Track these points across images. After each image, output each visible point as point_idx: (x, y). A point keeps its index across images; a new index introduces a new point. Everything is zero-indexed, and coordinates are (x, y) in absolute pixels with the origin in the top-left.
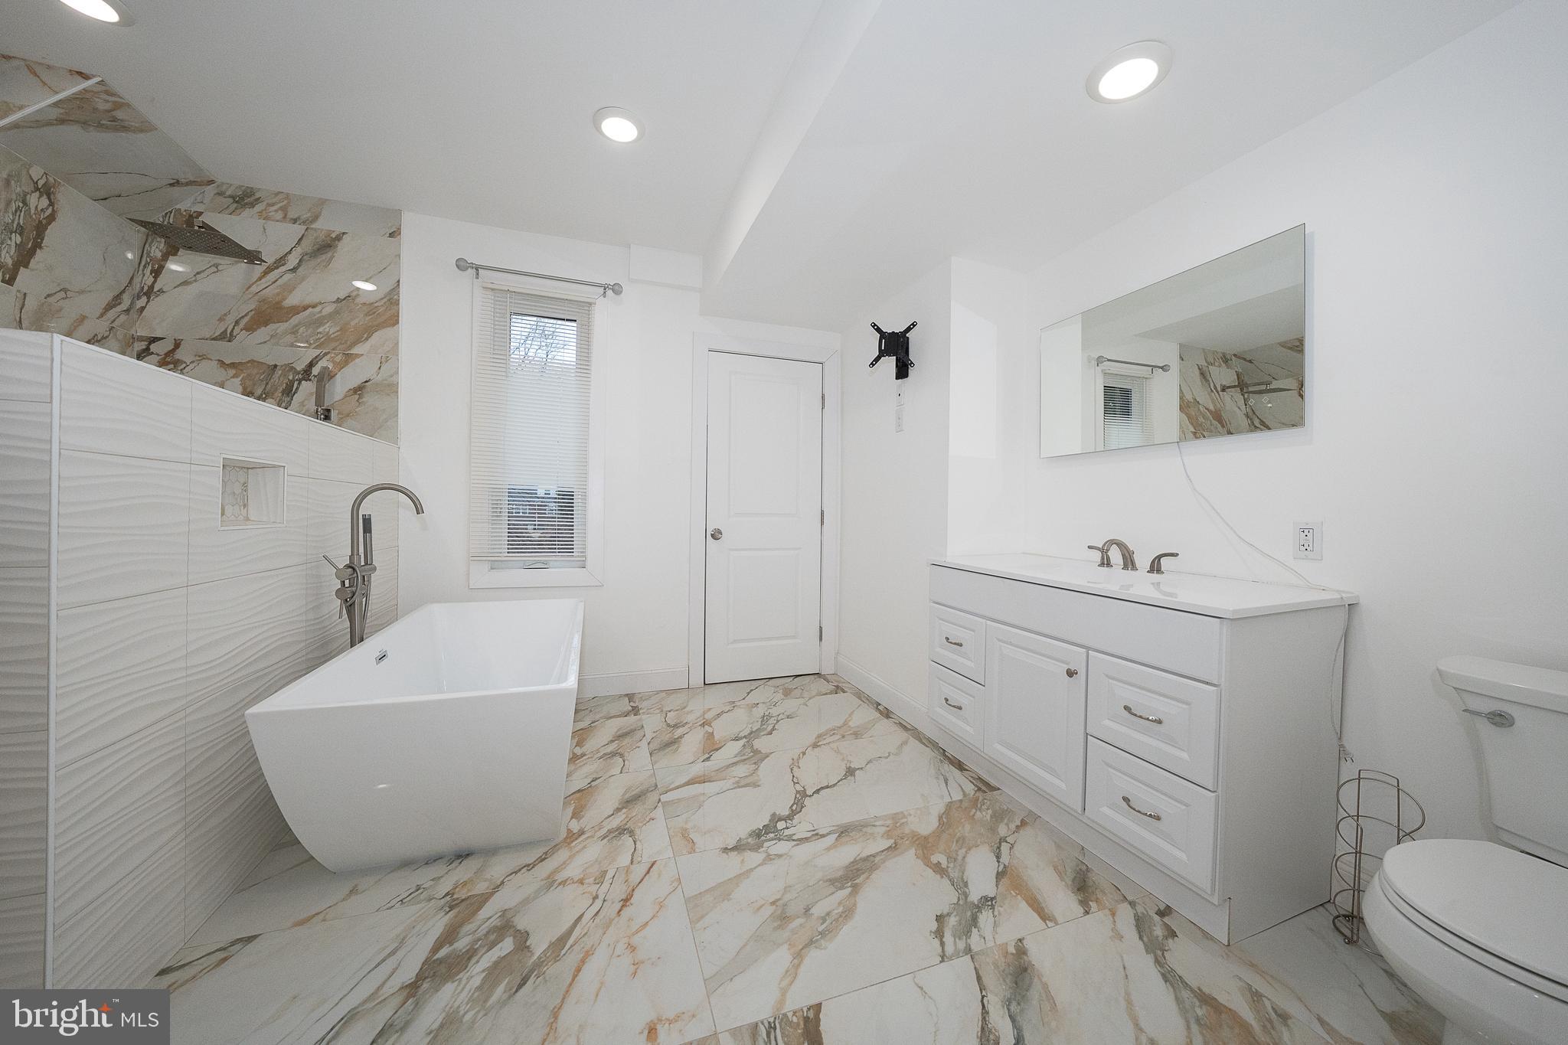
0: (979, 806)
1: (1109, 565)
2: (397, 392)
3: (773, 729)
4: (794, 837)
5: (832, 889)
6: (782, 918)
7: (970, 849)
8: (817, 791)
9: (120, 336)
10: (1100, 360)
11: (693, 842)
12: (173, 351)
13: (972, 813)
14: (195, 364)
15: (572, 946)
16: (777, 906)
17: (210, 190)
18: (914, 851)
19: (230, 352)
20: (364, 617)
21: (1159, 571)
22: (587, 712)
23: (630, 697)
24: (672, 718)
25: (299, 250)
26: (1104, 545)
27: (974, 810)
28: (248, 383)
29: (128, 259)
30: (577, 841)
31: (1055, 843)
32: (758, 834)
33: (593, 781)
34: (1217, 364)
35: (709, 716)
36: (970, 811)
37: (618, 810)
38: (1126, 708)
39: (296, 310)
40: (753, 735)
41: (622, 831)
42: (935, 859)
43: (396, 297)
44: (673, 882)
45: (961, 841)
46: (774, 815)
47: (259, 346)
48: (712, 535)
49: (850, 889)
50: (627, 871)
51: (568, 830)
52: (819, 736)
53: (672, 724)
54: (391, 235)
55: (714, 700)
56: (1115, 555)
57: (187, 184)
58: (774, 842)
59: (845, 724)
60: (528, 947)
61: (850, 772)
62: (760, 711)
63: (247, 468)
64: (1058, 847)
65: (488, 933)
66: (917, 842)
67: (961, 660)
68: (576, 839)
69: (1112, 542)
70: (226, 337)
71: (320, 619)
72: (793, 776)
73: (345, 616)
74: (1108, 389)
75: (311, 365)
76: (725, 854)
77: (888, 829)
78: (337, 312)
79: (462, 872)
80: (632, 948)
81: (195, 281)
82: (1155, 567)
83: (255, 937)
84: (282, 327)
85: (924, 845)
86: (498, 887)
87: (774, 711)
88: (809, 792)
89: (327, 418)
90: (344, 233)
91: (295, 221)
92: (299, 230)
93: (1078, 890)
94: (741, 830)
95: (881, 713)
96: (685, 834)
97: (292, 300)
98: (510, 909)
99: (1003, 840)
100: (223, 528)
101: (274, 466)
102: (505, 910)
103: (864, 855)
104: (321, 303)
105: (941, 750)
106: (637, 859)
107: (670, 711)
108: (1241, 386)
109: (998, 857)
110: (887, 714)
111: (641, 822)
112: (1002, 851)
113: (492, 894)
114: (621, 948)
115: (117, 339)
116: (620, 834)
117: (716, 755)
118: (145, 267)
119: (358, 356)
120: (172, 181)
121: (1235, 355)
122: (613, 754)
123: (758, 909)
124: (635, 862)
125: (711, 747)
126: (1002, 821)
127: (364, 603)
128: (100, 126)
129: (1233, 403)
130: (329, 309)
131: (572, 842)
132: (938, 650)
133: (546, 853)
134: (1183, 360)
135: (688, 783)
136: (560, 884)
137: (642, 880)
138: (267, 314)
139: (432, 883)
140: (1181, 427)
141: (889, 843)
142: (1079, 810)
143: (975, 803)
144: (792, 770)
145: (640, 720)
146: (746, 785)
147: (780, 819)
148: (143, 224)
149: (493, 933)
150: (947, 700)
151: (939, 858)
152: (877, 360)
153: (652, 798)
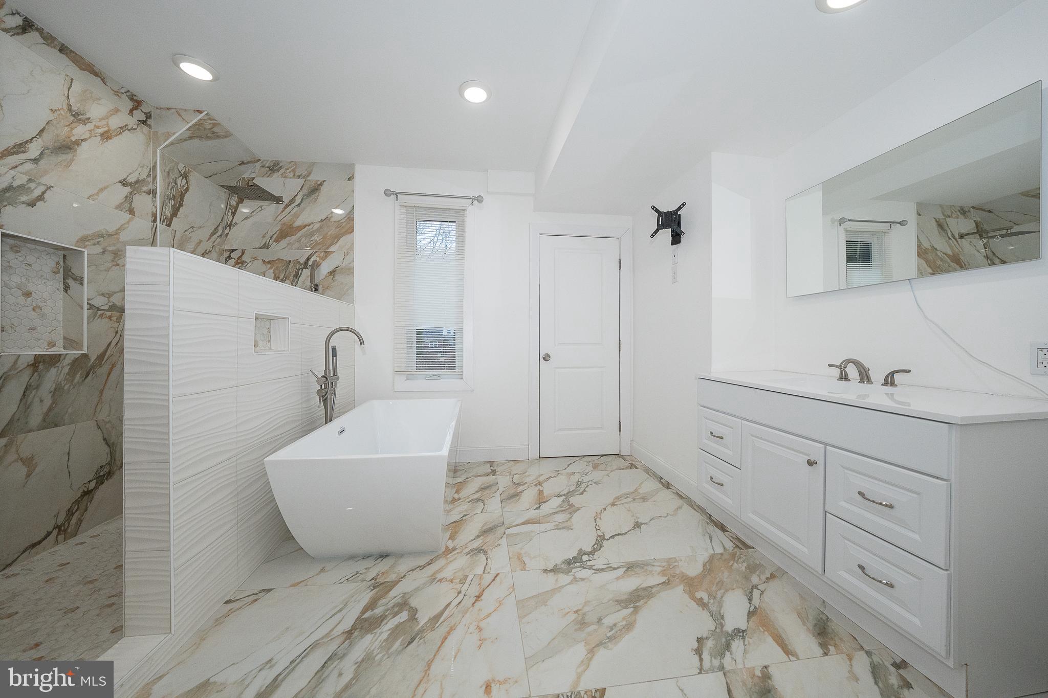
0: (736, 559)
1: (847, 379)
2: (353, 273)
3: (584, 491)
4: (594, 568)
5: (619, 607)
6: (582, 623)
7: (727, 591)
8: (612, 537)
9: (217, 250)
10: (842, 221)
11: (524, 563)
12: (241, 256)
13: (730, 564)
14: (250, 263)
15: (442, 622)
16: (578, 614)
17: (258, 164)
18: (683, 588)
19: (267, 255)
20: (332, 408)
21: (893, 384)
22: (464, 472)
23: (491, 463)
24: (516, 479)
25: (301, 193)
26: (842, 363)
27: (732, 562)
28: (277, 272)
29: (221, 206)
30: (452, 554)
31: (800, 594)
32: (569, 562)
33: (463, 516)
34: (954, 216)
35: (541, 479)
36: (729, 563)
37: (478, 537)
38: (860, 493)
39: (300, 228)
40: (569, 494)
41: (480, 550)
42: (699, 595)
43: (352, 216)
44: (509, 588)
45: (721, 584)
46: (580, 550)
47: (283, 251)
48: (544, 358)
49: (632, 609)
50: (480, 578)
51: (447, 546)
52: (618, 498)
53: (517, 482)
54: (349, 179)
55: (546, 469)
56: (852, 371)
57: (248, 163)
58: (580, 569)
59: (636, 491)
60: (416, 619)
61: (638, 525)
62: (576, 478)
63: (270, 319)
64: (801, 597)
65: (394, 606)
66: (686, 581)
67: (722, 449)
68: (451, 553)
69: (849, 361)
70: (266, 246)
71: (310, 408)
72: (596, 525)
73: (322, 404)
74: (850, 244)
75: (308, 259)
76: (545, 574)
77: (663, 569)
78: (321, 227)
79: (383, 566)
80: (480, 629)
81: (251, 216)
82: (889, 380)
83: (271, 590)
84: (294, 238)
85: (691, 585)
86: (402, 578)
87: (586, 479)
88: (607, 537)
89: (316, 290)
90: (324, 181)
91: (299, 177)
92: (301, 181)
93: (819, 634)
94: (558, 557)
95: (663, 485)
96: (519, 557)
97: (298, 223)
98: (408, 593)
99: (755, 587)
100: (256, 354)
101: (284, 318)
102: (405, 593)
103: (644, 585)
104: (312, 223)
105: (708, 515)
106: (487, 570)
107: (515, 474)
108: (980, 232)
109: (750, 600)
110: (668, 486)
111: (492, 546)
112: (753, 596)
113: (398, 582)
114: (472, 628)
115: (216, 252)
116: (478, 552)
117: (544, 506)
118: (228, 211)
119: (332, 252)
120: (241, 162)
121: (973, 207)
122: (478, 500)
123: (565, 615)
124: (486, 572)
125: (541, 500)
126: (754, 573)
127: (332, 399)
128: (207, 137)
129: (973, 248)
130: (317, 226)
131: (448, 554)
132: (705, 441)
133: (432, 560)
134: (920, 215)
135: (523, 523)
136: (438, 581)
137: (490, 585)
138: (286, 232)
139: (364, 571)
140: (919, 269)
141: (664, 579)
142: (820, 570)
143: (733, 556)
144: (595, 520)
145: (496, 479)
146: (563, 528)
147: (585, 554)
148: (227, 187)
149: (397, 607)
150: (711, 478)
151: (702, 594)
152: (656, 232)
153: (500, 530)
